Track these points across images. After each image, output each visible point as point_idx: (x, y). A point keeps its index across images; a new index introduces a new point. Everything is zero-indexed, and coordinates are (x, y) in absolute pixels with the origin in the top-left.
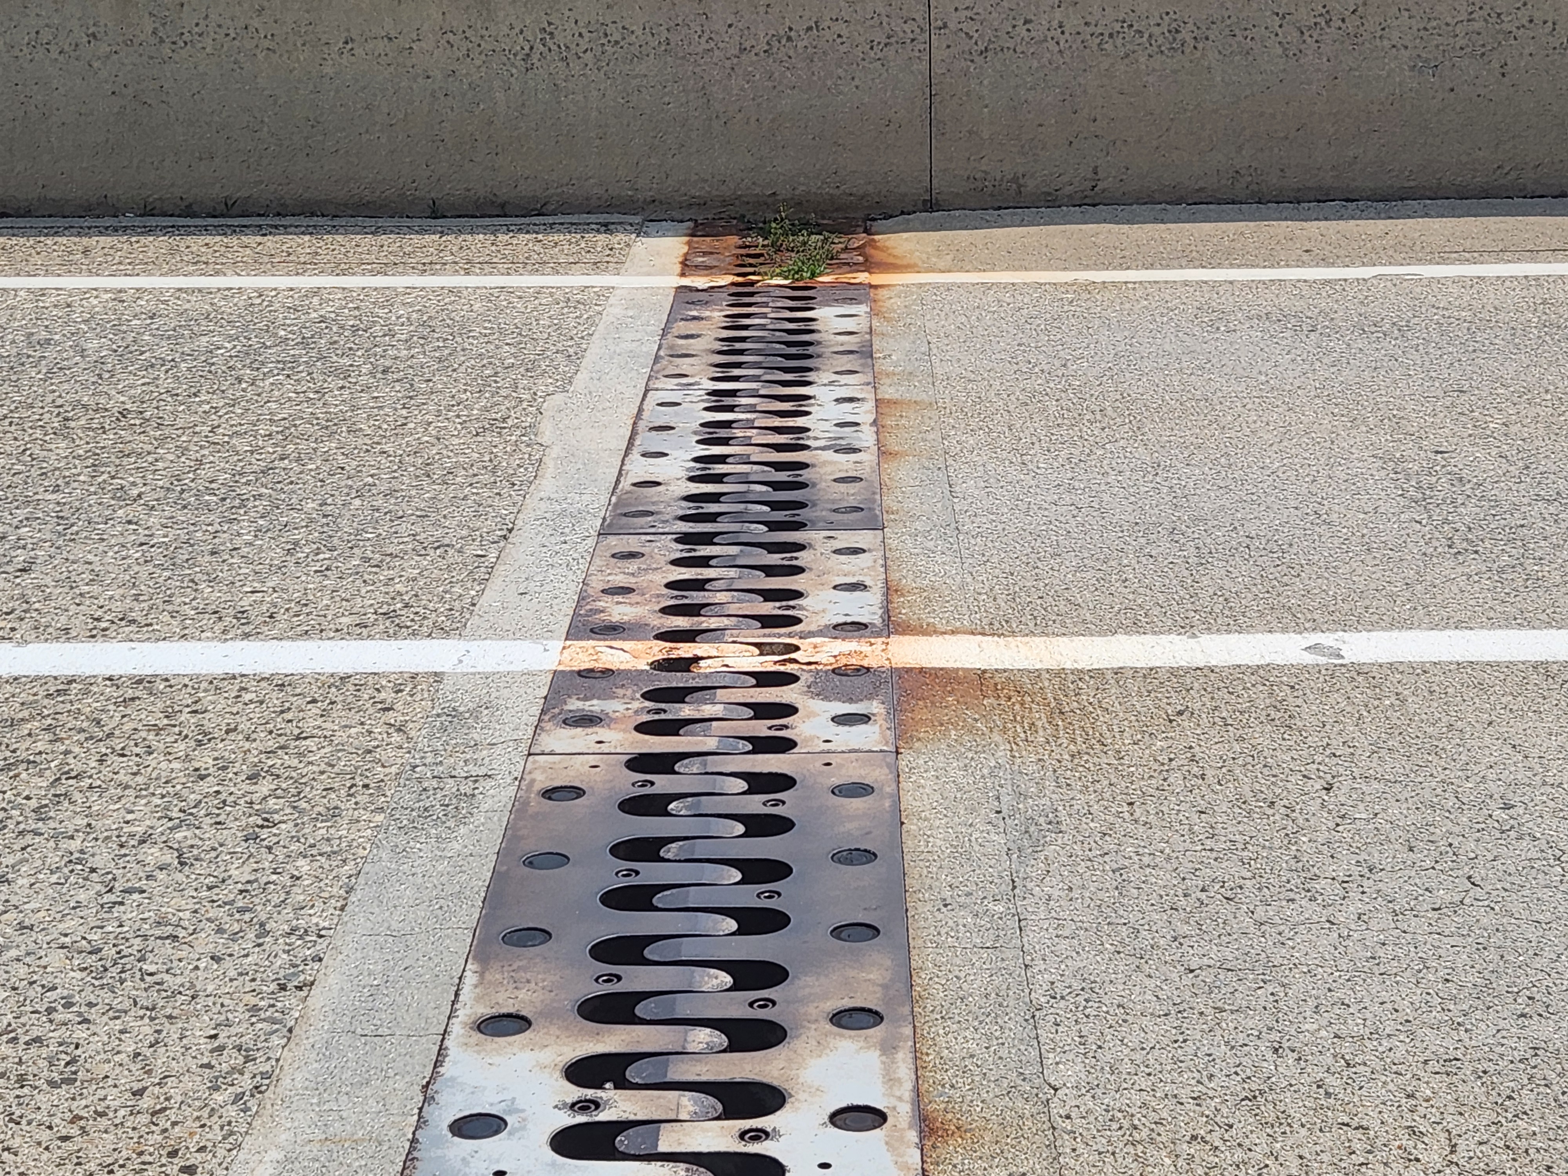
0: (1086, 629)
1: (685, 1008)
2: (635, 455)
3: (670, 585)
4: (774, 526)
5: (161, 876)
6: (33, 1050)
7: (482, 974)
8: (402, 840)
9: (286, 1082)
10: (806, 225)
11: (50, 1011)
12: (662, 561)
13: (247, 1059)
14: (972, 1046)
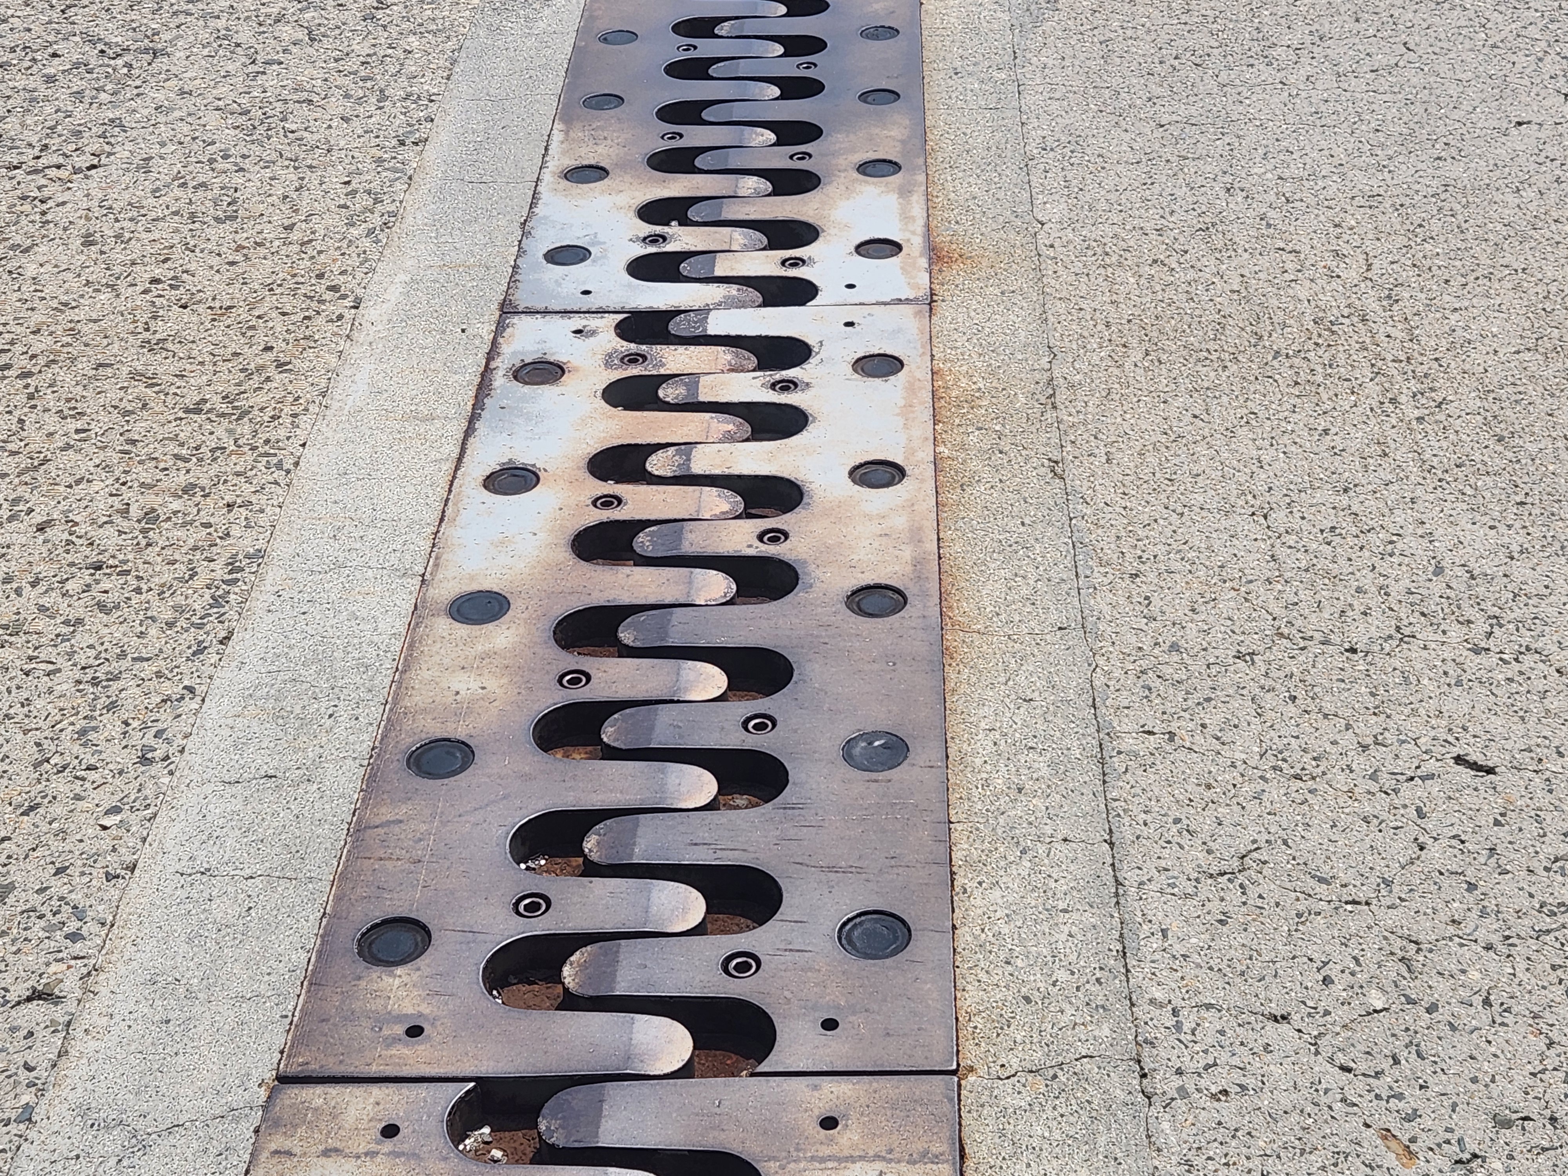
1: (736, 160)
5: (295, 50)
6: (200, 193)
7: (567, 133)
8: (495, 21)
9: (409, 220)
11: (211, 161)
13: (376, 201)
14: (975, 189)
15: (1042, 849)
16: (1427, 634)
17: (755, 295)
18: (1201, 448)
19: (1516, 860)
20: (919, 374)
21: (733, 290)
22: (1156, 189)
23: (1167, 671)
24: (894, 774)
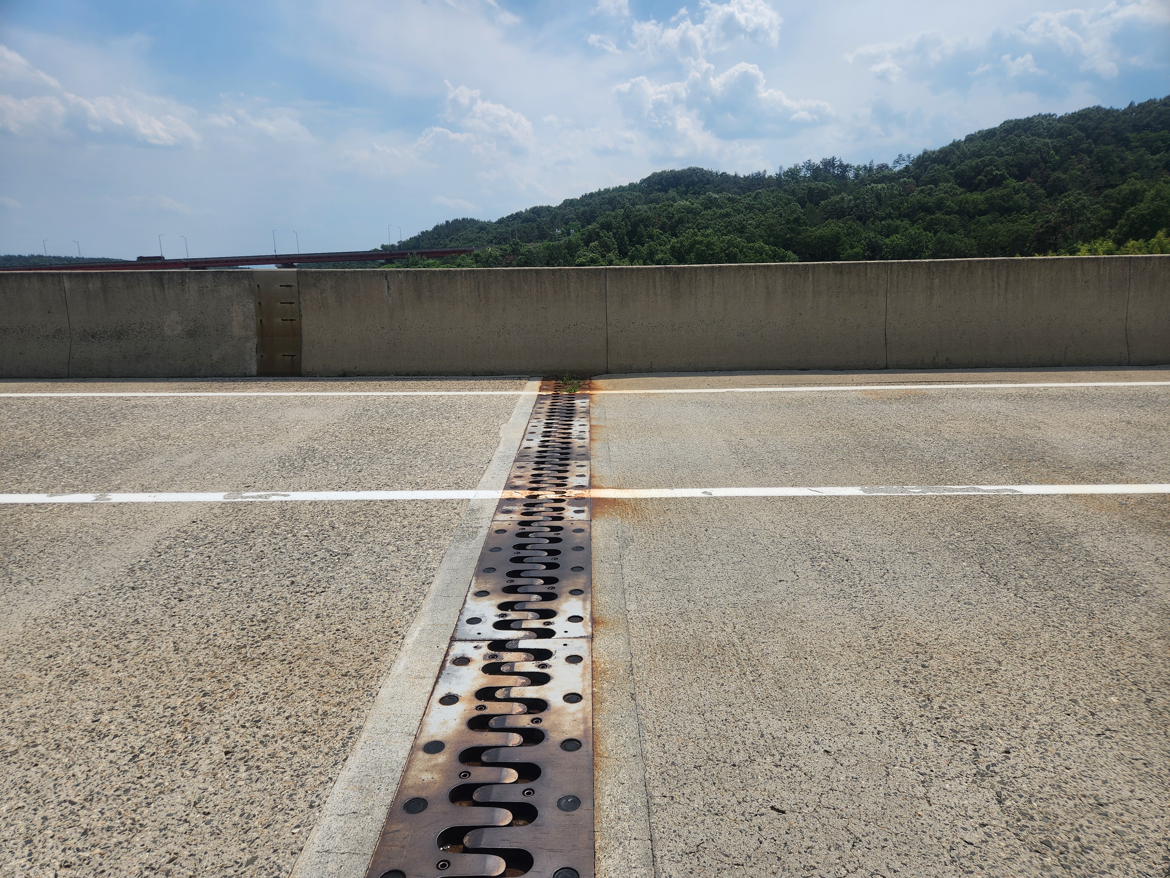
0: (643, 487)
1: (531, 590)
2: (525, 440)
3: (532, 475)
4: (561, 459)
5: (392, 554)
6: (357, 600)
7: (477, 580)
8: (457, 544)
9: (423, 609)
10: (573, 378)
11: (361, 590)
12: (530, 469)
13: (413, 603)
14: (607, 600)
15: (627, 842)
16: (759, 759)
17: (535, 635)
18: (681, 690)
19: (794, 848)
20: (587, 663)
21: (527, 633)
22: (665, 600)
23: (671, 772)
24: (576, 812)
